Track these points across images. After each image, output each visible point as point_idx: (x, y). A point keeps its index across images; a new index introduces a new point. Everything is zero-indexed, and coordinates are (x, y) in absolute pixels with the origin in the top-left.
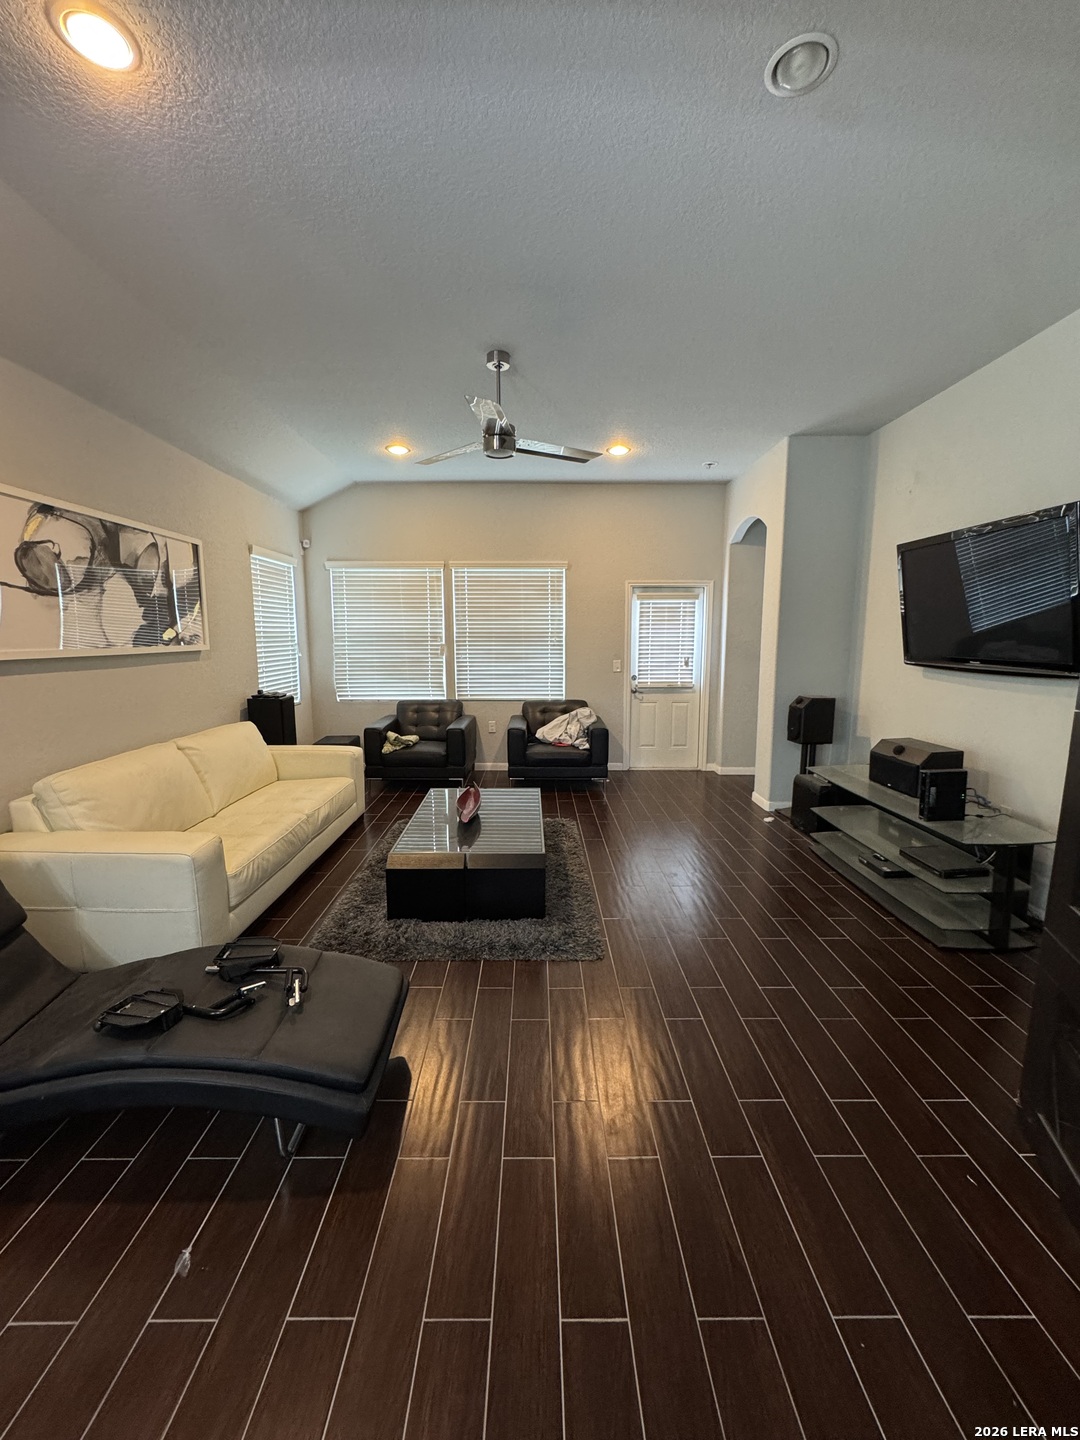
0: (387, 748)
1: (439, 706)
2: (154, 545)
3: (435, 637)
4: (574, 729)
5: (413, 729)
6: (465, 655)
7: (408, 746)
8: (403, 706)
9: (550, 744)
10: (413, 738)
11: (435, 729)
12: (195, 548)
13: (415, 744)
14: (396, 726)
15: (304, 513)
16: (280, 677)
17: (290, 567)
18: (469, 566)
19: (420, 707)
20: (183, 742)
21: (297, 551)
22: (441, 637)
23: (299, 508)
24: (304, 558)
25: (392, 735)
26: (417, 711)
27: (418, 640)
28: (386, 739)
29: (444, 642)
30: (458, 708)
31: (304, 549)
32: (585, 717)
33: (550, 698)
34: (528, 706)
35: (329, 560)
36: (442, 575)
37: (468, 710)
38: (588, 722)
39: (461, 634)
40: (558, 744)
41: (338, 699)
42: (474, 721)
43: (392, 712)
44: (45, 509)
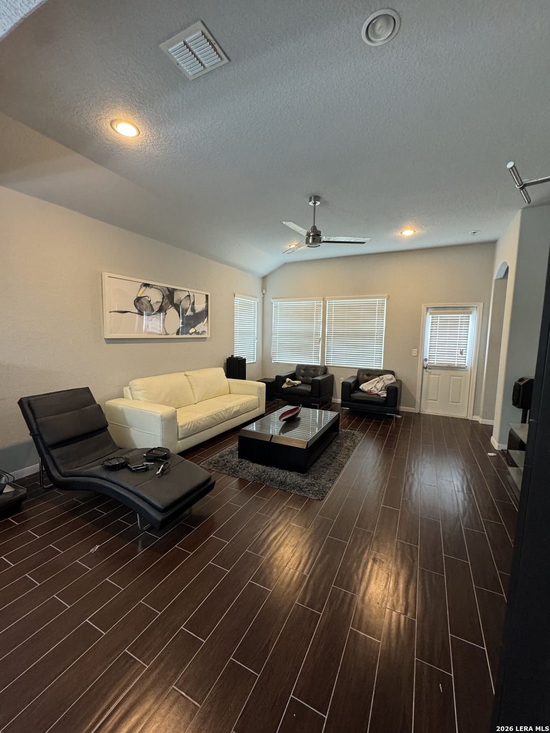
0: (285, 386)
1: (315, 368)
2: (189, 296)
3: (317, 334)
4: (380, 385)
5: (301, 378)
6: (331, 344)
7: (294, 386)
8: (299, 367)
9: (365, 392)
10: (298, 382)
11: (310, 379)
12: (207, 296)
13: (298, 385)
14: (293, 376)
15: (264, 278)
16: (246, 350)
17: (255, 302)
18: (335, 299)
19: (307, 368)
20: (188, 373)
21: (260, 295)
22: (320, 334)
23: (262, 276)
24: (263, 298)
25: (288, 379)
26: (304, 370)
27: (309, 336)
28: (285, 381)
29: (321, 337)
30: (325, 370)
31: (263, 294)
32: (388, 379)
33: (374, 368)
34: (361, 371)
35: (273, 298)
36: (322, 304)
37: (330, 372)
38: (388, 383)
39: (330, 333)
40: (369, 392)
41: (273, 362)
42: (332, 377)
43: (294, 369)
44: (146, 285)
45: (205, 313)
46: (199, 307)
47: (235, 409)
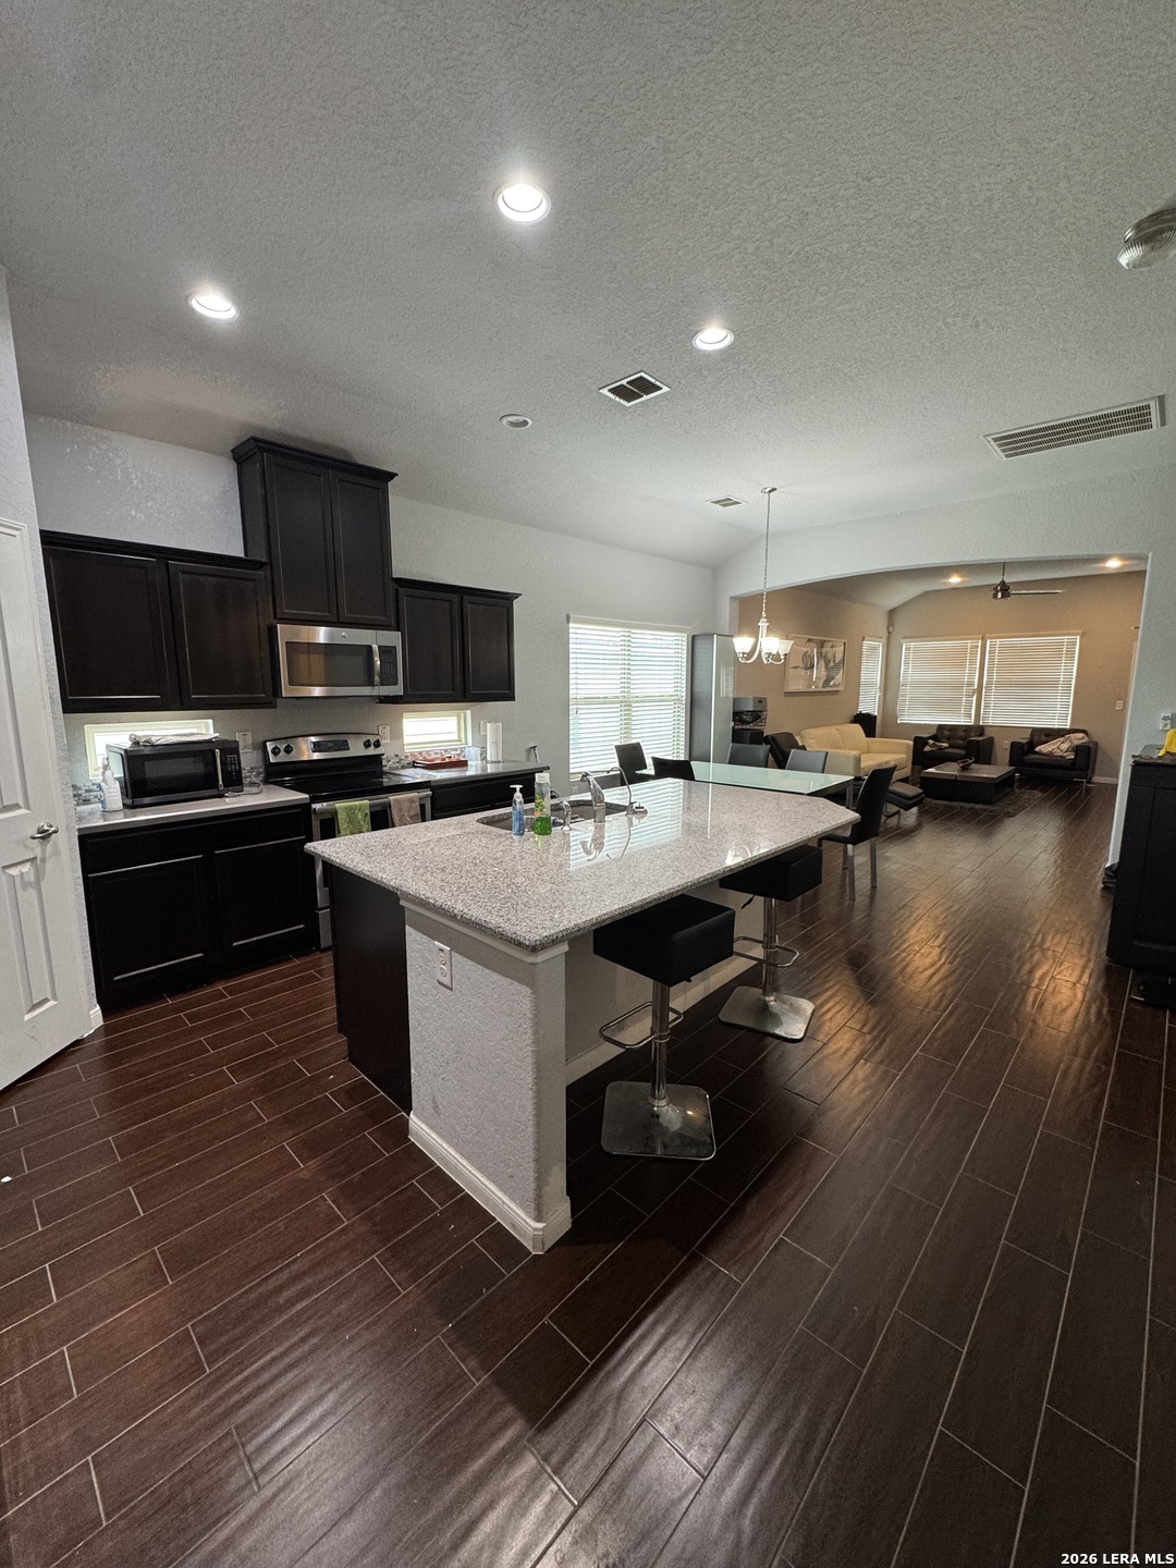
0: (927, 749)
1: (967, 729)
2: (833, 646)
3: (970, 684)
4: (1065, 746)
5: (946, 740)
6: (991, 697)
8: (941, 727)
10: (945, 745)
11: (961, 742)
12: (845, 643)
13: (946, 748)
14: (934, 738)
15: (892, 613)
16: (869, 704)
17: (880, 646)
19: (953, 728)
20: (838, 727)
21: (885, 634)
22: (974, 684)
23: (889, 610)
24: (888, 638)
25: (931, 742)
26: (950, 731)
27: (958, 686)
28: (927, 744)
29: (976, 687)
30: (980, 730)
31: (889, 632)
32: (1078, 739)
33: (1056, 727)
34: (1034, 730)
35: (904, 638)
36: (980, 644)
38: (1077, 742)
40: (1050, 754)
41: (899, 721)
42: (991, 740)
43: (934, 731)
44: (809, 640)
45: (842, 663)
46: (839, 655)
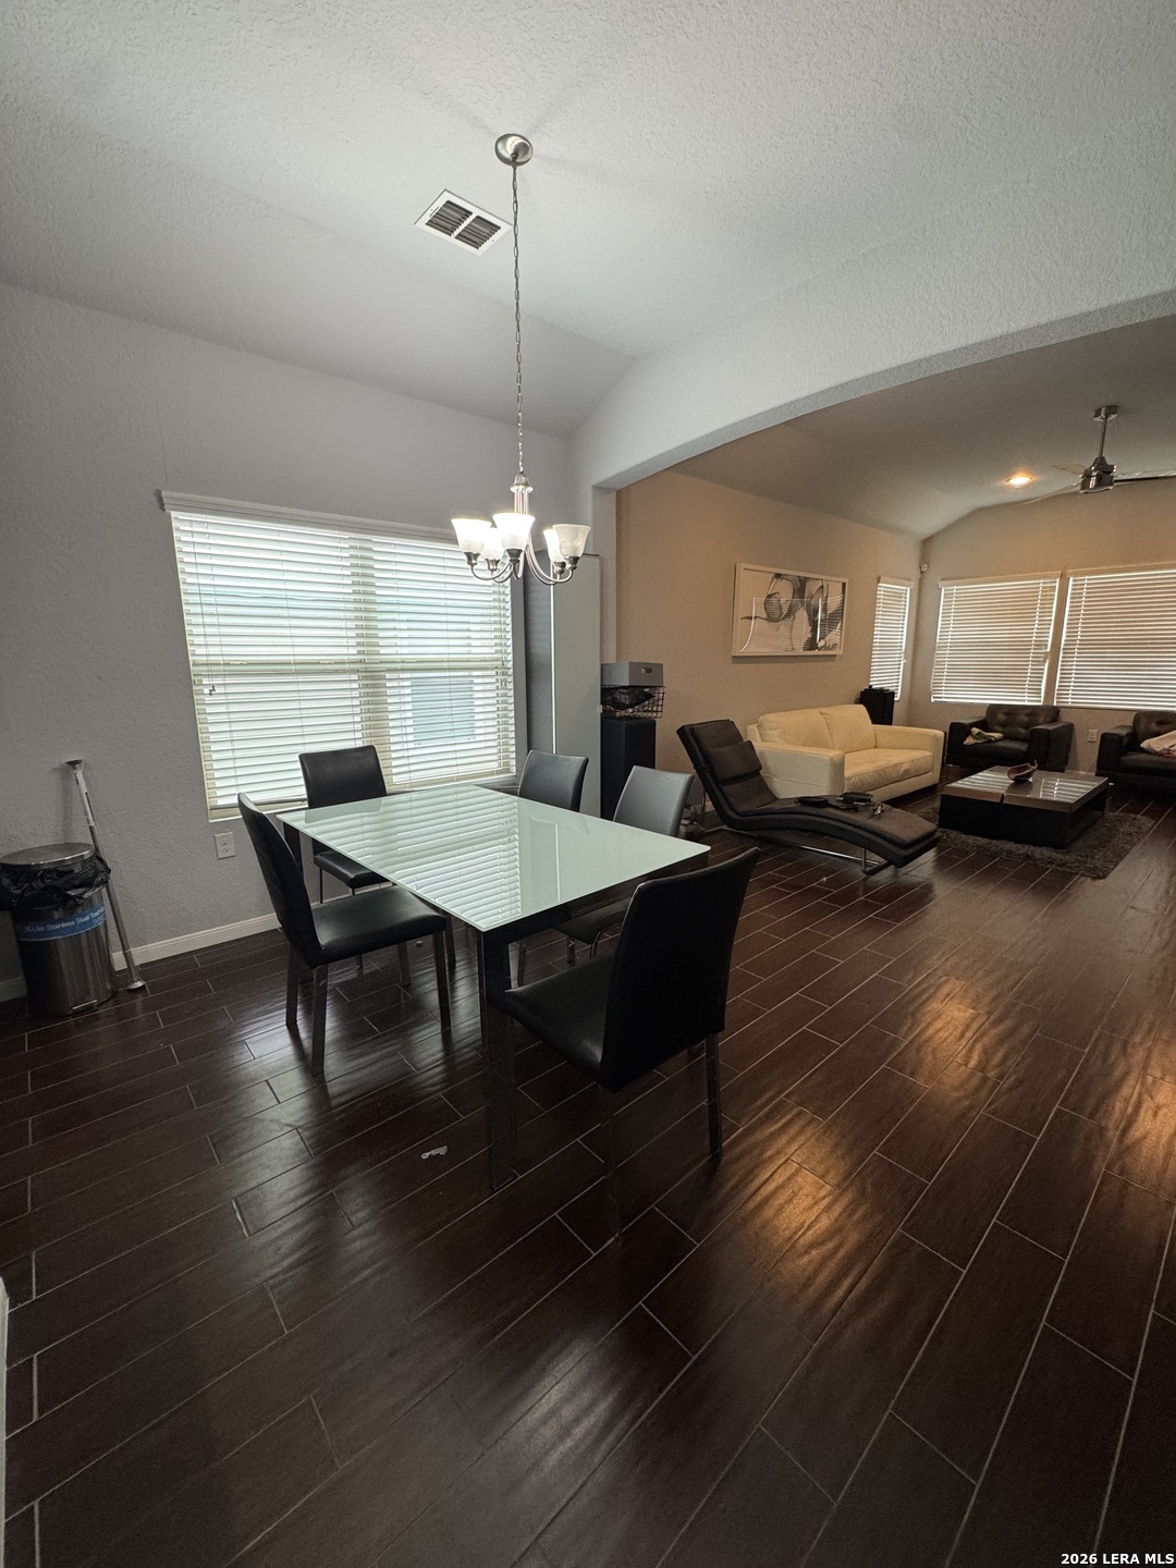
0: (969, 741)
1: (1032, 711)
2: (822, 587)
3: (1041, 644)
6: (1072, 664)
7: (990, 741)
8: (993, 709)
10: (997, 735)
11: (1022, 731)
12: (844, 584)
14: (983, 725)
15: (927, 543)
17: (907, 591)
18: (1091, 573)
19: (1012, 711)
20: (824, 710)
21: (916, 575)
22: (1046, 645)
24: (921, 581)
25: (975, 730)
26: (1006, 714)
27: (1020, 648)
28: (968, 734)
29: (1048, 650)
30: (1054, 713)
31: (922, 572)
34: (1143, 716)
35: (943, 579)
37: (1066, 718)
39: (1070, 641)
40: (1165, 754)
41: (933, 700)
42: (1070, 728)
43: (983, 714)
44: (778, 576)
45: (840, 611)
46: (834, 602)
47: (905, 767)
